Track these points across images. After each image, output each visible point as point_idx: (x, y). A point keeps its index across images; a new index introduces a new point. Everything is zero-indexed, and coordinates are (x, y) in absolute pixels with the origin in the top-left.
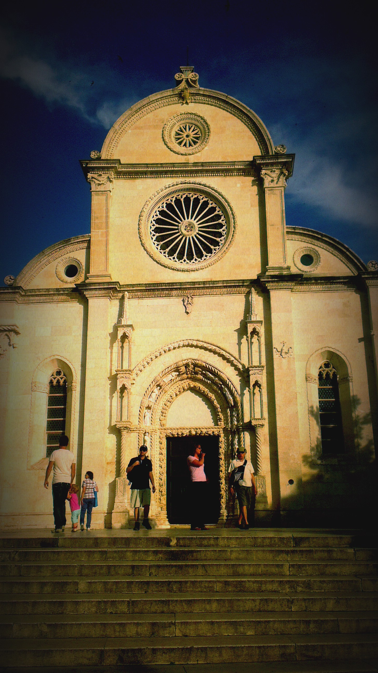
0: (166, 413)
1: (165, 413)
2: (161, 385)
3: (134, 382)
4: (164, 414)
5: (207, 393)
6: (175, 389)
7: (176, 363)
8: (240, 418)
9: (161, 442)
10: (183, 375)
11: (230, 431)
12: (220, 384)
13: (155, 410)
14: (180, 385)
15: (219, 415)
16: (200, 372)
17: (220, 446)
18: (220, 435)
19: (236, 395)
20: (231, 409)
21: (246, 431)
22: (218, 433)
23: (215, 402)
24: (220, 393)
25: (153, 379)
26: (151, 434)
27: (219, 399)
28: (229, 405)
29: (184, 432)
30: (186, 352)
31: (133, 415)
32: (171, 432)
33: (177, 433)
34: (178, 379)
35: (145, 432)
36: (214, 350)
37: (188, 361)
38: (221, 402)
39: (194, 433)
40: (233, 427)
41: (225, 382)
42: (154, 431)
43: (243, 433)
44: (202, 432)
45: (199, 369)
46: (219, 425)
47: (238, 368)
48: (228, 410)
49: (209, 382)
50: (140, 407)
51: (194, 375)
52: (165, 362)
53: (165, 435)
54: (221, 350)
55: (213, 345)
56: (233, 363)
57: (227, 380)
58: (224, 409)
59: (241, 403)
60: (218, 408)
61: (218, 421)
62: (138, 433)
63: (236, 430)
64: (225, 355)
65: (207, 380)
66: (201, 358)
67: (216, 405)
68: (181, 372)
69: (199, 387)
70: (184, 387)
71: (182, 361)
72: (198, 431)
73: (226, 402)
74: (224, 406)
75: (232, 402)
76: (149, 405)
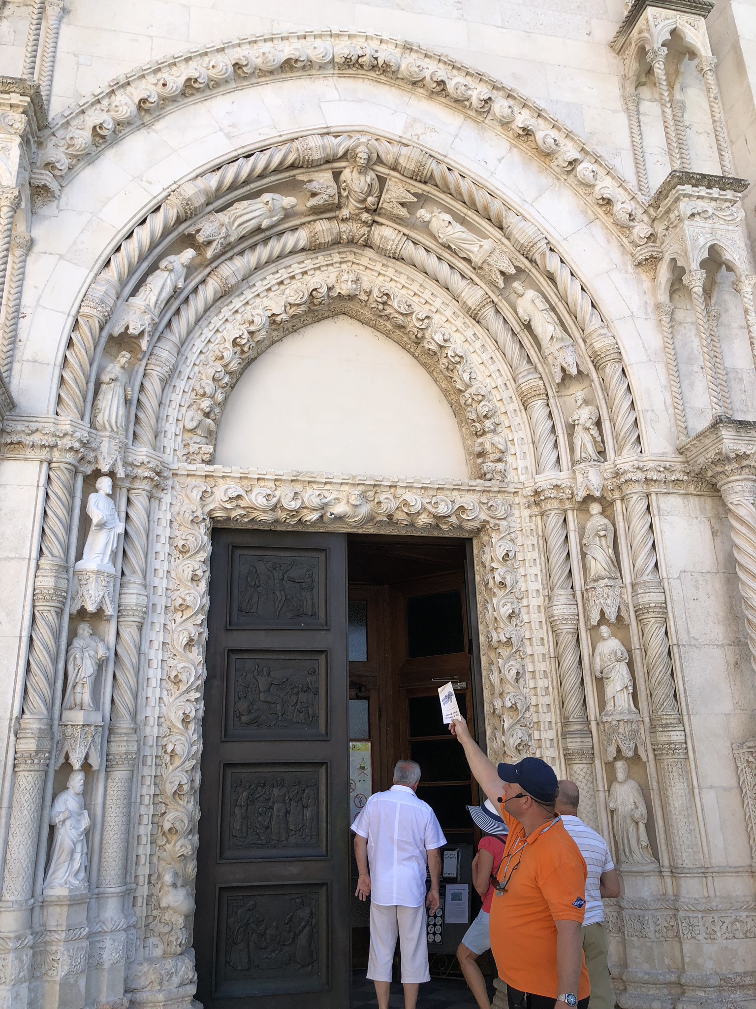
2: (201, 238)
3: (54, 185)
5: (423, 327)
6: (271, 294)
7: (293, 140)
8: (616, 437)
9: (180, 543)
10: (315, 221)
11: (555, 504)
12: (502, 273)
13: (158, 369)
14: (293, 277)
15: (484, 433)
16: (403, 212)
17: (498, 579)
18: (496, 525)
19: (593, 324)
20: (552, 401)
21: (660, 496)
22: (483, 516)
23: (464, 371)
24: (496, 325)
25: (165, 194)
26: (128, 490)
27: (485, 357)
28: (541, 378)
29: (311, 497)
30: (345, 100)
31: (28, 361)
32: (244, 495)
33: (275, 500)
34: (290, 241)
35: (93, 471)
36: (486, 102)
37: (353, 139)
38: (497, 373)
39: (364, 510)
40: (579, 477)
41: (532, 261)
42: (146, 474)
43: (648, 508)
44: (406, 503)
45: (404, 195)
46: (488, 476)
47: (603, 199)
48: (538, 405)
49: (443, 271)
50: (76, 325)
51: (371, 226)
52: (233, 125)
53: (207, 509)
54: (516, 110)
55: (480, 77)
56: (576, 176)
57: (548, 252)
58: (511, 405)
59: (620, 360)
60: (480, 398)
61: (480, 460)
62: (45, 465)
63: (597, 494)
64: (539, 136)
65: (431, 262)
66: (421, 137)
67: (468, 386)
68: (314, 195)
69: (385, 297)
70: (315, 290)
71: (322, 135)
72: (387, 498)
73: (529, 366)
74: (511, 392)
75: (569, 360)
76: (127, 328)
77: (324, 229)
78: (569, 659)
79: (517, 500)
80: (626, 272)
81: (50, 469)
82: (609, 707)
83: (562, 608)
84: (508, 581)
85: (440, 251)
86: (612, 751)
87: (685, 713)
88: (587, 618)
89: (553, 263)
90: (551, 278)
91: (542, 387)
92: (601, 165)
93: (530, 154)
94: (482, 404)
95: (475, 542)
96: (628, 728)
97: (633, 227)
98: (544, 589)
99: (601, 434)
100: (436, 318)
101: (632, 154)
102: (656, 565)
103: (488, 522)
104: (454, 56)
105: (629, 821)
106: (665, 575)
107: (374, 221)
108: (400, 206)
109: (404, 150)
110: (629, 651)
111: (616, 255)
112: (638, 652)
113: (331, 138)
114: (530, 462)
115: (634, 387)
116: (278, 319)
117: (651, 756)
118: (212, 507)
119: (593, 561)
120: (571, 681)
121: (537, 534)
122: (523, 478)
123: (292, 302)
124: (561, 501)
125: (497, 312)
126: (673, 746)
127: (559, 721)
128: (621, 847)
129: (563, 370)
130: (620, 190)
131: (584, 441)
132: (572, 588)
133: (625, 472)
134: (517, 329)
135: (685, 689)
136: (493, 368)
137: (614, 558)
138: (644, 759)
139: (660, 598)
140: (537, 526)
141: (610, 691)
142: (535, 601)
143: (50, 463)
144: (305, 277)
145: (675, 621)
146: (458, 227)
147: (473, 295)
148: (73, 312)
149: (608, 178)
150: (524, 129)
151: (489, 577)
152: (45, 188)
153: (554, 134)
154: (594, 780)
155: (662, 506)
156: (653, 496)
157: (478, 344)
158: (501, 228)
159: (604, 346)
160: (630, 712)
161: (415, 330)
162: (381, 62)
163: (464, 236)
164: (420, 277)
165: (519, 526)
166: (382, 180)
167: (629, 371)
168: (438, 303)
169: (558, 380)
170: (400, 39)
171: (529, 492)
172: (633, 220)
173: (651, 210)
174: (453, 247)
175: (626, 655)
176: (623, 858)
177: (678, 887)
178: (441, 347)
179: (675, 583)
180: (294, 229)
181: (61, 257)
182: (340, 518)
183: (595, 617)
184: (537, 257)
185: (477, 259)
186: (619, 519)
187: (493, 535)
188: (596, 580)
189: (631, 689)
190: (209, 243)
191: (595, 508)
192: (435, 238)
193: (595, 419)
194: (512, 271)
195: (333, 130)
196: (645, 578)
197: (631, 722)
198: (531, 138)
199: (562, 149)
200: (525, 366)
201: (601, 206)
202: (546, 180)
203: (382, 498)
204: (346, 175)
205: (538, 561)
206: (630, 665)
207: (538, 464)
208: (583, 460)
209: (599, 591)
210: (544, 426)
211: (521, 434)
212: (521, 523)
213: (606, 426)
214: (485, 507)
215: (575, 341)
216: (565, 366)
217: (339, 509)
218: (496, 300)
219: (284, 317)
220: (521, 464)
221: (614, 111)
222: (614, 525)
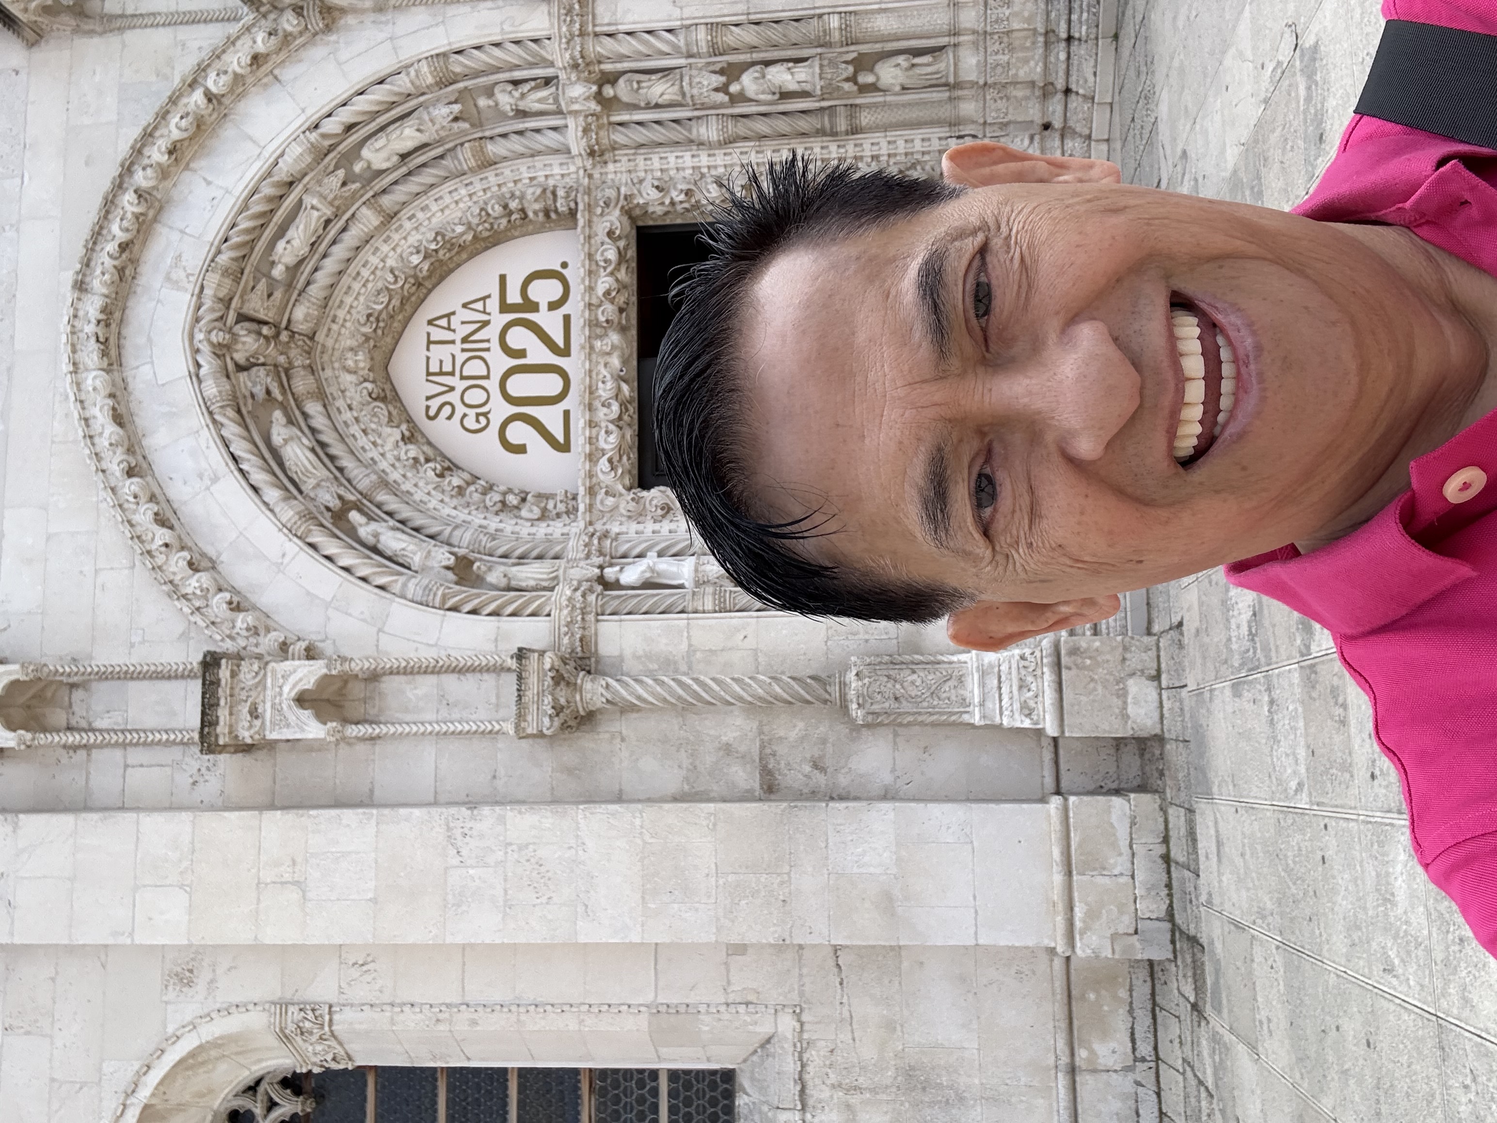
0: (502, 488)
1: (504, 494)
2: (335, 504)
3: (303, 645)
4: (512, 500)
5: (403, 277)
6: (379, 441)
7: (211, 413)
8: (532, 65)
9: (660, 512)
10: (293, 394)
11: (603, 133)
12: (344, 184)
13: (483, 543)
14: (357, 420)
15: (523, 210)
16: (278, 295)
17: (682, 197)
18: (626, 198)
19: (403, 83)
20: (488, 134)
21: (598, 21)
22: (617, 212)
23: (453, 231)
24: (400, 193)
25: (295, 539)
26: (612, 558)
27: (434, 207)
28: (462, 144)
29: (605, 391)
30: (151, 357)
31: (496, 646)
32: (607, 456)
33: (612, 427)
34: (319, 421)
35: (599, 584)
36: (140, 196)
37: (200, 346)
38: (454, 194)
39: (614, 337)
40: (576, 107)
41: (331, 148)
42: (596, 542)
43: (609, 35)
44: (607, 293)
45: (259, 293)
46: (572, 205)
47: (251, 65)
48: (493, 149)
49: (339, 252)
50: (455, 609)
51: (293, 333)
52: (201, 477)
53: (624, 491)
54: (146, 161)
55: (109, 204)
56: (223, 95)
57: (320, 131)
58: (490, 179)
59: (444, 55)
60: (483, 213)
61: (553, 216)
62: (600, 617)
63: (595, 88)
64: (176, 135)
65: (330, 265)
66: (189, 271)
67: (470, 227)
68: (268, 392)
69: (372, 319)
70: (370, 395)
71: (200, 381)
72: (603, 313)
73: (449, 157)
74: (475, 179)
75: (443, 112)
76: (448, 568)
77: (302, 383)
78: (761, 126)
79: (597, 176)
80: (338, 42)
81: (603, 614)
82: (807, 87)
83: (710, 131)
84: (684, 187)
85: (316, 256)
86: (847, 86)
87: (812, 12)
88: (721, 106)
89: (332, 126)
90: (350, 128)
91: (472, 143)
92: (209, 65)
93: (196, 147)
94: (490, 211)
95: (640, 224)
96: (827, 70)
97: (285, 31)
98: (691, 150)
99: (526, 81)
100: (390, 262)
101: (181, 27)
102: (669, 31)
103: (622, 207)
104: (85, 233)
105: (911, 73)
106: (679, 23)
107: (286, 328)
108: (272, 298)
109: (208, 292)
110: (753, 64)
111: (317, 52)
112: (755, 55)
113: (203, 372)
114: (555, 160)
115: (476, 42)
116: (407, 434)
117: (852, 48)
118: (620, 487)
119: (665, 97)
120: (782, 125)
121: (634, 154)
122: (573, 169)
123: (386, 419)
124: (600, 127)
125: (384, 191)
126: (843, 26)
127: (819, 139)
128: (934, 82)
129: (456, 119)
130: (239, 43)
131: (535, 100)
132: (690, 120)
133: (572, 58)
134: (404, 170)
135: (790, 10)
136: (447, 200)
137: (660, 75)
138: (855, 55)
139: (702, 30)
140: (626, 155)
141: (793, 87)
142: (704, 160)
143: (598, 614)
144: (354, 406)
145: (725, 16)
146: (291, 233)
147: (368, 218)
148: (442, 612)
149: (224, 57)
150: (170, 153)
151: (679, 208)
152: (308, 649)
153: (174, 119)
154: (875, 105)
155: (606, 21)
156: (598, 29)
157: (420, 215)
158: (291, 184)
159: (431, 73)
160: (810, 66)
161: (407, 286)
162: (102, 317)
163: (301, 227)
164: (346, 280)
165: (625, 175)
166: (242, 318)
167: (456, 46)
168: (374, 260)
169: (466, 125)
170: (69, 295)
171: (589, 163)
172: (276, 30)
173: (263, 9)
174: (314, 239)
175: (758, 68)
176: (943, 80)
177: (966, 29)
178: (425, 258)
179: (687, 13)
180: (305, 416)
181: (380, 630)
182: (625, 362)
183: (721, 97)
184: (327, 143)
185: (328, 212)
186: (620, 66)
187: (635, 202)
188: (684, 95)
189: (791, 65)
190: (340, 497)
191: (609, 91)
192: (301, 262)
193: (510, 87)
194: (341, 173)
195: (192, 370)
196: (682, 43)
197: (821, 66)
198: (178, 145)
199: (191, 107)
200: (447, 162)
201: (259, 67)
202: (228, 132)
203: (602, 319)
204: (240, 357)
205: (663, 155)
206: (768, 63)
207: (557, 151)
208: (556, 101)
209: (695, 91)
210: (516, 144)
211: (523, 169)
212: (621, 172)
213: (518, 75)
214: (607, 211)
215: (420, 105)
216: (451, 117)
217: (615, 361)
218: (371, 193)
219: (404, 427)
220: (557, 170)
221: (124, 45)
222: (625, 72)
